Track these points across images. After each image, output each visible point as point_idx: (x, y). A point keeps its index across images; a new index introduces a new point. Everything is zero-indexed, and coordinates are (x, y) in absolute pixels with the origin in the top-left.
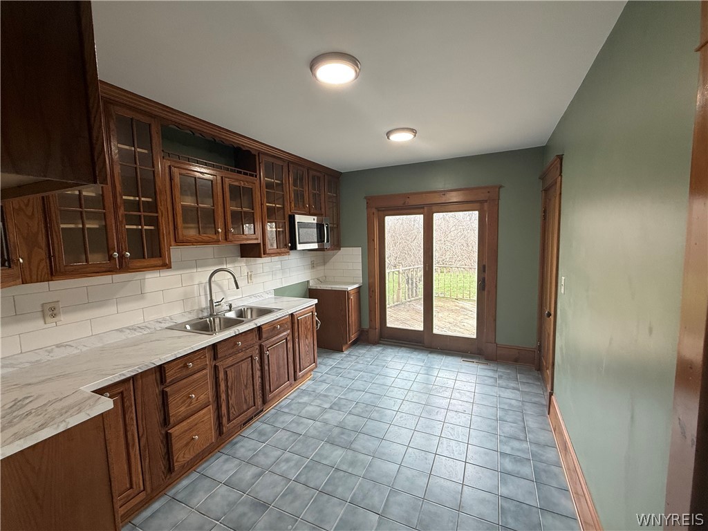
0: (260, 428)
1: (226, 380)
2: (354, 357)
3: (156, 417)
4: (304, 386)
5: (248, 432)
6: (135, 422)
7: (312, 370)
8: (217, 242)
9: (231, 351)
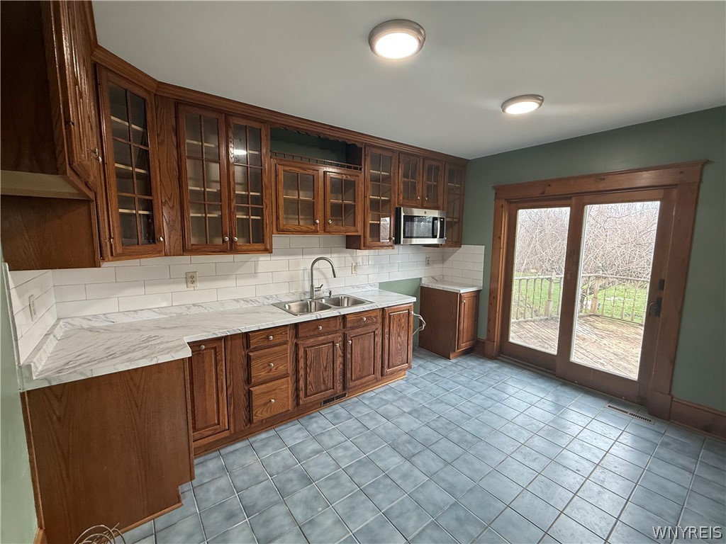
0: (337, 411)
1: (306, 359)
2: (460, 368)
3: (241, 375)
4: (394, 384)
5: (326, 411)
6: (224, 373)
7: (405, 370)
8: (315, 232)
9: (312, 333)
